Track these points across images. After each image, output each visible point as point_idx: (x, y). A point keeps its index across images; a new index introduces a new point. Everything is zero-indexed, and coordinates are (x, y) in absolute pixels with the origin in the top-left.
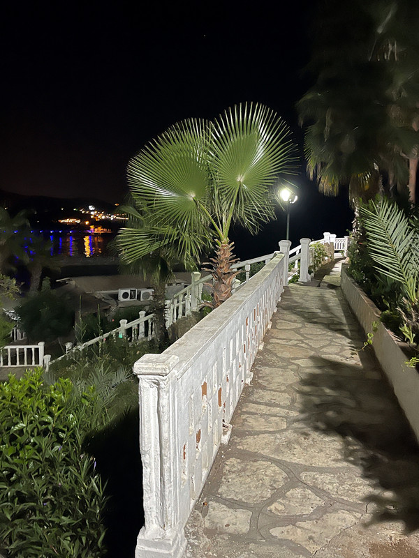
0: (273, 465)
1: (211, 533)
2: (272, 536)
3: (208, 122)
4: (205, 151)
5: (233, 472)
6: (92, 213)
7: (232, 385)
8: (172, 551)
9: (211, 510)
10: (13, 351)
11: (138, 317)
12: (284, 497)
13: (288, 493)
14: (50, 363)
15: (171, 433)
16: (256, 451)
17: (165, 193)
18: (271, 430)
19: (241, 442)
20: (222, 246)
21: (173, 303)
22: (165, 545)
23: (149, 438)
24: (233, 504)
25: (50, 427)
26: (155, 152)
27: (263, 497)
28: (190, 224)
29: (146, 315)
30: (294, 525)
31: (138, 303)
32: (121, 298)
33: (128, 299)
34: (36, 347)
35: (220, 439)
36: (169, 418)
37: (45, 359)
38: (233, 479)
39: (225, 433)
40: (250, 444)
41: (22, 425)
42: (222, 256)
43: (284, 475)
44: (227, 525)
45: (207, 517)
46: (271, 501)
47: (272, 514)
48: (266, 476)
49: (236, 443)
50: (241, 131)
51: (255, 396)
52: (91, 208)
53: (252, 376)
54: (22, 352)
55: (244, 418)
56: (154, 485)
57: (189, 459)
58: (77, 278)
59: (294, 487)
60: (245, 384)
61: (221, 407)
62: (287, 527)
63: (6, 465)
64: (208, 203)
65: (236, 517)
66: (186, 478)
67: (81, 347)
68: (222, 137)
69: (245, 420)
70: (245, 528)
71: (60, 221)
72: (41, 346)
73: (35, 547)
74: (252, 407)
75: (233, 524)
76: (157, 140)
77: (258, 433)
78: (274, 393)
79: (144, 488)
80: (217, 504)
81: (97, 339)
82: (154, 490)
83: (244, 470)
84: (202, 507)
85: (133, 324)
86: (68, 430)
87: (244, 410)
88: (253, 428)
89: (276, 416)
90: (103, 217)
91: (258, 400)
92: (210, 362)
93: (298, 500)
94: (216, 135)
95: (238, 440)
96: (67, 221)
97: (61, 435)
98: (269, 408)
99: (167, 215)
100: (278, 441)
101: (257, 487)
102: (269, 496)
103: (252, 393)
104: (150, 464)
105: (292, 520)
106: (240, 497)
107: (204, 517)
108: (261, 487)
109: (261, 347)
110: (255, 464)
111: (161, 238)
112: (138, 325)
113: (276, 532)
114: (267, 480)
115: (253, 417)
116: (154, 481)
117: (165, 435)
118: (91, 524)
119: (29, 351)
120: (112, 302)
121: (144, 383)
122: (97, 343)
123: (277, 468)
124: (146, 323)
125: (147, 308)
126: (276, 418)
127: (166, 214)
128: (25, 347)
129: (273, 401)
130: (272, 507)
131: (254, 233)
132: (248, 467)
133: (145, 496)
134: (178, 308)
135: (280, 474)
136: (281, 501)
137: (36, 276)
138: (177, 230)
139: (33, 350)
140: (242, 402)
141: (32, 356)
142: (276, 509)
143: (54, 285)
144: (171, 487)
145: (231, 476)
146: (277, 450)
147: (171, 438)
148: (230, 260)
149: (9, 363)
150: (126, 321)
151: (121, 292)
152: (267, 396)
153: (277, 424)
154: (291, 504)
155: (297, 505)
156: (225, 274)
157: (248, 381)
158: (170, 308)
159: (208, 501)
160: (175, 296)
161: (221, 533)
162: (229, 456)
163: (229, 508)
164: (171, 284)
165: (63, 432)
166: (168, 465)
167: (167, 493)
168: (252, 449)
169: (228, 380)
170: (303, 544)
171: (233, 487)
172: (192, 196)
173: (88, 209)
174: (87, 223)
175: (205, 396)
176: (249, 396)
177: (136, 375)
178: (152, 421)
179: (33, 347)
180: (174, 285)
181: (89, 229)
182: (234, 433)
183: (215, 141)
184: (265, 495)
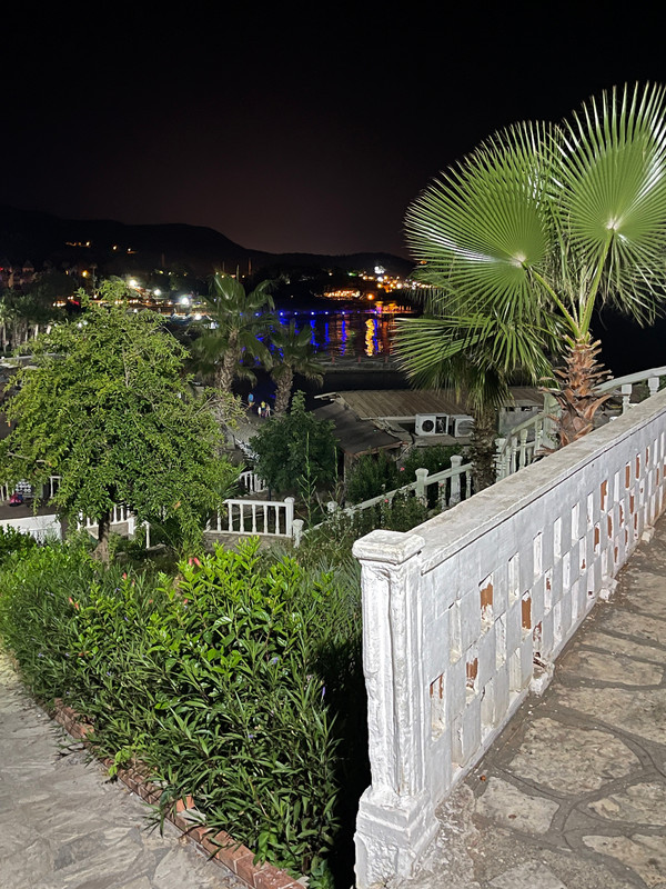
0: (618, 740)
1: (482, 822)
2: (585, 847)
3: (553, 126)
4: (543, 177)
5: (542, 740)
6: (380, 279)
7: (559, 596)
8: (408, 830)
9: (490, 788)
10: (248, 510)
11: (448, 465)
12: (623, 793)
13: (632, 788)
14: (302, 534)
15: (409, 651)
16: (592, 713)
17: (472, 257)
18: (629, 683)
19: (567, 695)
20: (578, 348)
21: (509, 444)
22: (398, 817)
23: (376, 655)
24: (530, 788)
25: (266, 628)
26: (459, 184)
27: (586, 787)
28: (517, 308)
29: (465, 461)
30: (629, 837)
31: (451, 441)
32: (419, 431)
33: (433, 433)
34: (282, 504)
35: (526, 683)
36: (405, 628)
37: (294, 526)
38: (539, 750)
39: (537, 675)
40: (584, 699)
41: (226, 619)
42: (578, 367)
43: (634, 759)
44: (514, 817)
45: (482, 798)
46: (598, 795)
47: (594, 815)
48: (600, 754)
49: (559, 695)
50: (615, 138)
51: (614, 622)
52: (378, 270)
53: (614, 586)
54: (260, 512)
55: (583, 656)
56: (385, 726)
57: (450, 699)
58: (347, 393)
59: (645, 780)
60: (600, 599)
61: (531, 630)
62: (616, 839)
63: (205, 674)
64: (550, 270)
65: (531, 808)
66: (443, 727)
67: (350, 511)
68: (577, 153)
69: (585, 660)
70: (542, 826)
71: (326, 294)
72: (289, 503)
73: (238, 800)
74: (603, 641)
75: (522, 816)
76: (463, 162)
77: (603, 685)
78: (652, 621)
79: (369, 728)
80: (503, 783)
81: (376, 500)
82: (385, 734)
83: (562, 739)
84: (476, 781)
85: (440, 478)
86: (290, 635)
87: (587, 643)
88: (595, 675)
89: (645, 661)
90: (399, 286)
91: (618, 630)
92: (503, 552)
93: (647, 802)
94: (566, 150)
95: (563, 691)
96: (338, 294)
97: (281, 642)
98: (635, 645)
99: (475, 295)
100: (638, 703)
101: (578, 769)
102: (597, 786)
103: (610, 616)
104: (378, 693)
105: (628, 831)
106: (546, 779)
107: (477, 797)
108: (586, 771)
109: (647, 537)
110: (586, 733)
111: (463, 333)
112: (449, 480)
113: (593, 842)
114: (600, 762)
115: (600, 656)
116: (384, 720)
117: (400, 654)
118: (315, 780)
119: (271, 510)
120: (406, 435)
121: (368, 572)
122: (377, 507)
123: (622, 747)
124: (463, 476)
125: (466, 450)
126: (642, 665)
127: (472, 293)
128: (265, 504)
129: (646, 634)
130: (598, 804)
131: (644, 322)
132: (571, 737)
133: (371, 741)
134: (518, 453)
135: (628, 756)
136: (616, 798)
137: (284, 389)
138: (492, 320)
139: (277, 510)
140: (585, 628)
141: (275, 519)
142: (603, 809)
143: (311, 404)
144: (409, 732)
145: (537, 746)
146: (634, 718)
147: (409, 659)
148: (593, 373)
149: (242, 528)
150: (427, 471)
151: (420, 420)
152: (637, 624)
153: (644, 674)
154: (634, 804)
155: (643, 808)
156: (580, 399)
157: (605, 594)
158: (505, 452)
159: (489, 775)
160: (513, 432)
161: (499, 825)
162: (540, 713)
163: (522, 791)
164: (512, 409)
165: (284, 638)
166: (403, 698)
167: (402, 740)
168: (586, 710)
169: (549, 587)
170: (637, 868)
171: (536, 761)
172: (520, 259)
173: (373, 274)
174: (370, 297)
175: (489, 607)
176: (602, 620)
177: (357, 559)
178: (381, 630)
179: (277, 505)
180: (518, 410)
181: (374, 308)
182: (558, 678)
183: (564, 160)
184: (590, 785)
